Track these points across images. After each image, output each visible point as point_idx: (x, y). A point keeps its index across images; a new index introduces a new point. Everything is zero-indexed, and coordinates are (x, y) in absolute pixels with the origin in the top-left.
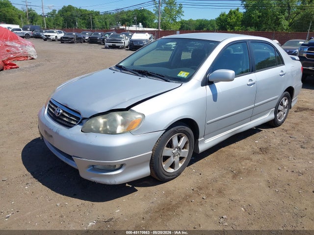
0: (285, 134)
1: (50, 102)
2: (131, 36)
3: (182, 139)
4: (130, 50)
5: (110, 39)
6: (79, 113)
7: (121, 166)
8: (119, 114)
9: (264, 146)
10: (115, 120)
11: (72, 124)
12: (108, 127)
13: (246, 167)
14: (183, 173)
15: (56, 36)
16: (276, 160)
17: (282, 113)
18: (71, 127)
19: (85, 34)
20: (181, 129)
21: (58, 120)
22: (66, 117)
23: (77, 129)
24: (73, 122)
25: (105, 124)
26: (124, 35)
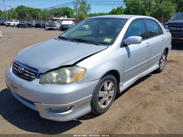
0: (166, 76)
1: (14, 63)
2: (61, 23)
3: (110, 84)
4: (61, 30)
5: (49, 24)
6: (37, 70)
7: (71, 108)
8: (68, 69)
9: (156, 85)
10: (65, 74)
11: (32, 78)
12: (60, 79)
13: (150, 100)
14: (111, 108)
15: (14, 24)
16: (166, 94)
17: (163, 64)
18: (31, 80)
19: (33, 22)
20: (109, 77)
21: (21, 76)
22: (27, 73)
23: (36, 81)
24: (32, 77)
25: (57, 77)
26: (57, 22)
